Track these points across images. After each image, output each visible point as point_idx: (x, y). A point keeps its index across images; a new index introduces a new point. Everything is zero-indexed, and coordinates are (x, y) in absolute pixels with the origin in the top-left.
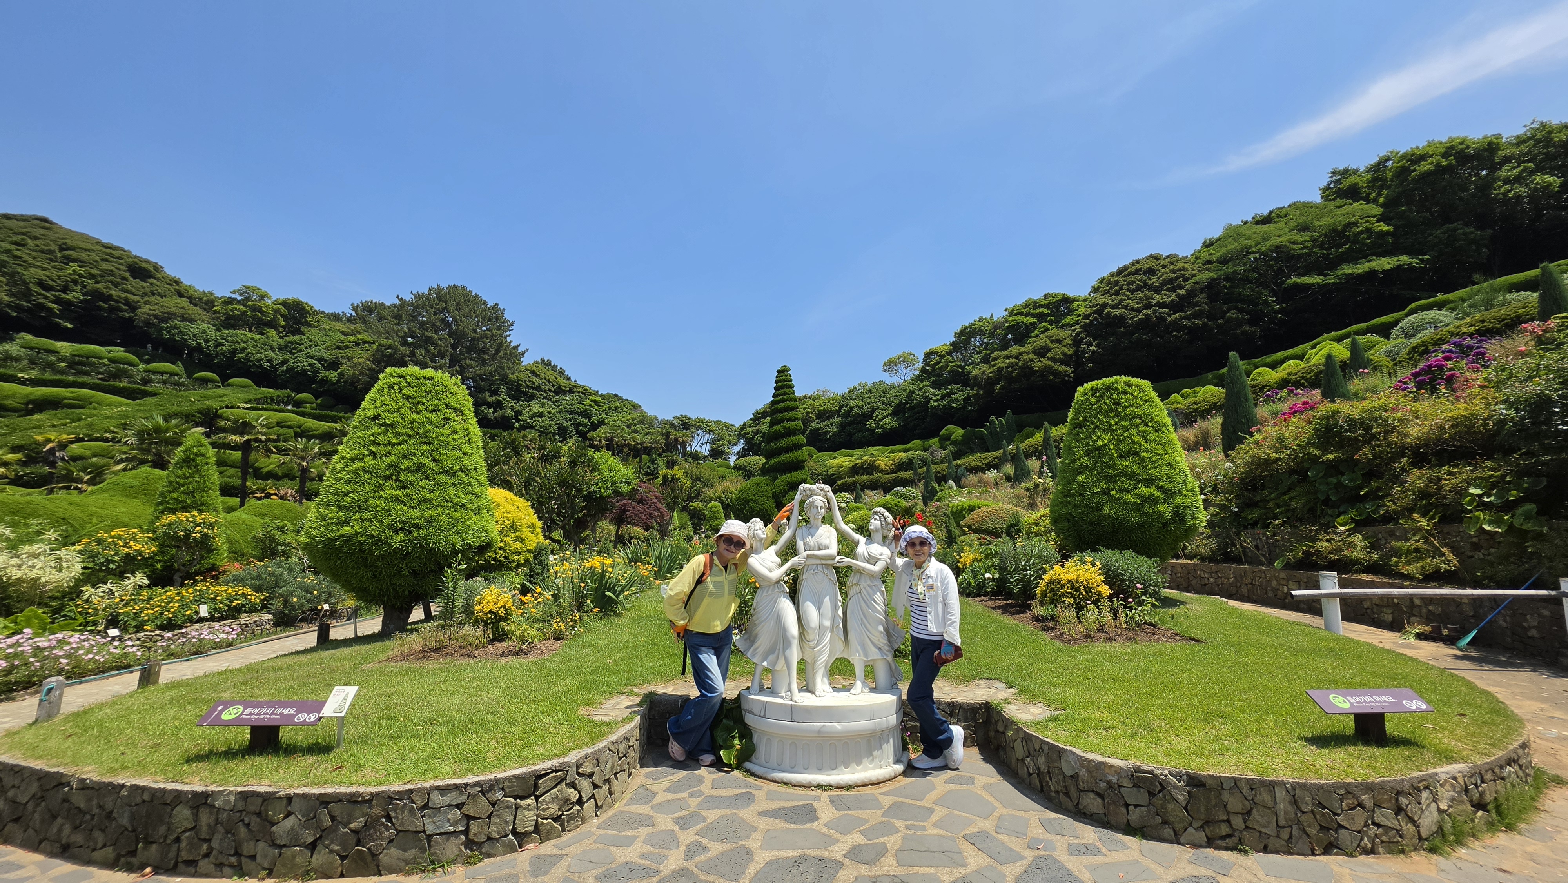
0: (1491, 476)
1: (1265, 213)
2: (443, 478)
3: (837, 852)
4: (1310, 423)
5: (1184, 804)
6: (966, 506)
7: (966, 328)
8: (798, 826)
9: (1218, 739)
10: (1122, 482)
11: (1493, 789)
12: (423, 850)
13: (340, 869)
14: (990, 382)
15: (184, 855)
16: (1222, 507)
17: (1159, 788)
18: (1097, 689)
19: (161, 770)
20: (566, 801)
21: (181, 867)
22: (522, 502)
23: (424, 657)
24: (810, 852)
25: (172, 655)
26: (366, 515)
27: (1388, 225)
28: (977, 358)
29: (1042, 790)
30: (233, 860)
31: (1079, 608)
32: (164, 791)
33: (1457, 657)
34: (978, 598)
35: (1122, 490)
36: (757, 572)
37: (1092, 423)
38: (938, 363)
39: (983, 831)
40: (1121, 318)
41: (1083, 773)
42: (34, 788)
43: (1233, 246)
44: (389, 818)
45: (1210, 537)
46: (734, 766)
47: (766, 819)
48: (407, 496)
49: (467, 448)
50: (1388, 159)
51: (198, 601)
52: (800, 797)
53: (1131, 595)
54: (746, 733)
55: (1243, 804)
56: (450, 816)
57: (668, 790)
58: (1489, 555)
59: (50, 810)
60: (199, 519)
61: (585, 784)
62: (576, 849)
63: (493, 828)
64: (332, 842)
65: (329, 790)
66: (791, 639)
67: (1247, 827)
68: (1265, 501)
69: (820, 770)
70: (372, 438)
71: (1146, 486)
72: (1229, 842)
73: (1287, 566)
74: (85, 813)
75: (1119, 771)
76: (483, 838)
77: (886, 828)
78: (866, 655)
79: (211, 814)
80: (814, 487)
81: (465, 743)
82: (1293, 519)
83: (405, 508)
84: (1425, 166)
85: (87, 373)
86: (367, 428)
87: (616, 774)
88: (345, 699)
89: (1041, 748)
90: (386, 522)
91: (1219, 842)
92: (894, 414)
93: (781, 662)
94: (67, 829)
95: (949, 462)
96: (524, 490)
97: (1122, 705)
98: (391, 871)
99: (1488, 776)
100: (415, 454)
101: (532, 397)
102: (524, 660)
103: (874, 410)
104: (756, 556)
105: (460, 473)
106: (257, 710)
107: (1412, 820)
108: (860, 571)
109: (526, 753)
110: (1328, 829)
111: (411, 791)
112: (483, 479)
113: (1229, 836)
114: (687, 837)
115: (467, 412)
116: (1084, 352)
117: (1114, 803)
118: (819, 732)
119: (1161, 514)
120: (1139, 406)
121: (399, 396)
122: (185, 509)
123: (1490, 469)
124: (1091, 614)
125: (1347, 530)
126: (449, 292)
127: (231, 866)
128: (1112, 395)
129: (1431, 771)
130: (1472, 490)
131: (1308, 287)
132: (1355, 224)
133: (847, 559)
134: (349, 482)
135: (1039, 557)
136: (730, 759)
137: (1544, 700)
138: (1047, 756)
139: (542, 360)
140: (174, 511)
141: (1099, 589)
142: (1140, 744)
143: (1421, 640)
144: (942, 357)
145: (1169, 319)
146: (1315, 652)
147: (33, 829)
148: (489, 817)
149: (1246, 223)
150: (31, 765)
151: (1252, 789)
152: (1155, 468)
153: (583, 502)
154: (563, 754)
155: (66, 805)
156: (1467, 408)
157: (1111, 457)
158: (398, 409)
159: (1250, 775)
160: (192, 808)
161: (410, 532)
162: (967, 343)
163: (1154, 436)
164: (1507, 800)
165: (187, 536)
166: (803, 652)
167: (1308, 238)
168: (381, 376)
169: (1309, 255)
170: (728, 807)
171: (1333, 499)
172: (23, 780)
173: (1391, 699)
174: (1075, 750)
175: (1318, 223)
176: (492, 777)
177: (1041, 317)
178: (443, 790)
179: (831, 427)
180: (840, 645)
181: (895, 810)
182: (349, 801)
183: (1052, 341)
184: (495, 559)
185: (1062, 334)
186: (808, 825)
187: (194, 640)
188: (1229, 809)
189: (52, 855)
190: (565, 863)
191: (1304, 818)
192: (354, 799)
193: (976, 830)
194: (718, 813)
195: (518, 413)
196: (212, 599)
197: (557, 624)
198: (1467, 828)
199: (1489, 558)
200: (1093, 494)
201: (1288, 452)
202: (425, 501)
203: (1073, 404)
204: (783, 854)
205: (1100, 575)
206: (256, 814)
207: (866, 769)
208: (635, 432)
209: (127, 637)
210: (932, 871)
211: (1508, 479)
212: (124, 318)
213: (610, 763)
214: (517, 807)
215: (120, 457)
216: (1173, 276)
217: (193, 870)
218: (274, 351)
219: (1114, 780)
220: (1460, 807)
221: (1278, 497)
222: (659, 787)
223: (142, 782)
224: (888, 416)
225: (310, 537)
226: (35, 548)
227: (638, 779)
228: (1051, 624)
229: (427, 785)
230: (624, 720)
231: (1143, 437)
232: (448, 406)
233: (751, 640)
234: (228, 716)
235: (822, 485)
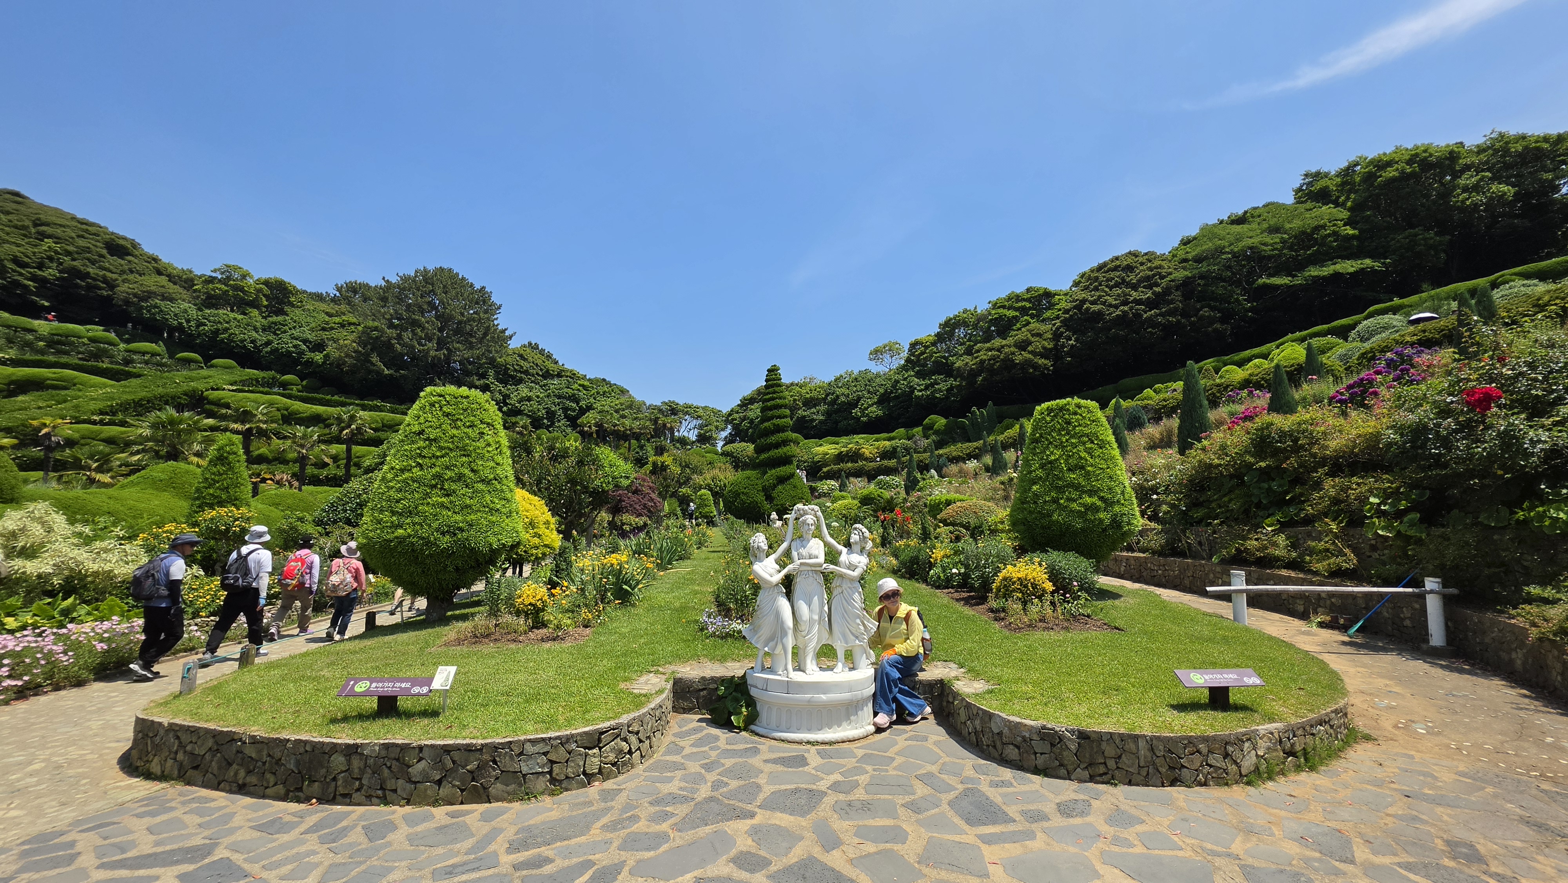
0: (1389, 487)
1: (1240, 212)
2: (480, 486)
3: (823, 785)
4: (1248, 433)
5: (1075, 752)
6: (943, 500)
7: (951, 319)
8: (793, 770)
9: (1108, 706)
10: (1070, 493)
11: (1303, 742)
12: (520, 785)
13: (460, 798)
14: (973, 374)
15: (341, 790)
16: (1173, 506)
17: (1058, 740)
18: (1028, 669)
19: (313, 729)
20: (621, 751)
21: (339, 798)
22: (535, 499)
23: (476, 642)
24: (803, 786)
26: (417, 519)
27: (1354, 228)
28: (961, 349)
29: (978, 745)
30: (380, 792)
31: (1025, 603)
32: (323, 743)
33: (1344, 643)
34: (946, 591)
35: (1069, 499)
36: (760, 577)
37: (1047, 439)
38: (922, 353)
39: (929, 773)
40: (1100, 313)
41: (1006, 731)
42: (210, 743)
43: (1209, 245)
44: (495, 762)
45: (1160, 533)
46: (742, 728)
47: (770, 765)
48: (451, 502)
49: (499, 459)
50: (1357, 164)
52: (793, 751)
53: (1069, 591)
54: (751, 703)
55: (1116, 751)
56: (539, 761)
57: (692, 745)
58: (1384, 555)
59: (225, 760)
60: (237, 514)
61: (633, 739)
62: (630, 785)
63: (569, 770)
64: (454, 779)
65: (451, 742)
66: (787, 630)
67: (1118, 768)
68: (1209, 501)
69: (809, 730)
70: (418, 451)
71: (1090, 497)
72: (1105, 778)
73: (1222, 561)
74: (257, 761)
75: (1030, 729)
76: (563, 777)
77: (858, 771)
78: (846, 643)
79: (361, 760)
80: (806, 507)
81: (541, 709)
82: (1230, 519)
83: (450, 513)
84: (1391, 173)
85: (67, 353)
86: (413, 442)
87: (654, 733)
88: (448, 675)
89: (977, 713)
90: (435, 525)
91: (1098, 778)
92: (879, 403)
93: (780, 647)
94: (242, 773)
95: (932, 452)
96: (537, 488)
97: (1044, 681)
98: (498, 800)
99: (1300, 732)
100: (456, 465)
101: (520, 381)
102: (562, 645)
103: (859, 399)
104: (760, 564)
105: (493, 482)
106: (381, 685)
107: (1235, 762)
108: (842, 576)
109: (587, 716)
111: (510, 742)
112: (512, 485)
113: (1105, 774)
114: (712, 777)
115: (498, 426)
116: (1063, 346)
117: (1027, 752)
118: (809, 701)
119: (1101, 521)
120: (1087, 426)
121: (440, 414)
122: (221, 504)
123: (1389, 481)
124: (1035, 608)
125: (1272, 531)
126: (436, 274)
127: (378, 797)
128: (1064, 415)
129: (1255, 728)
130: (1372, 500)
131: (1277, 287)
132: (1323, 227)
133: (832, 566)
134: (400, 490)
135: (998, 556)
136: (739, 723)
137: (1391, 678)
138: (982, 719)
139: (530, 344)
140: (212, 507)
141: (1044, 585)
142: (1050, 710)
143: (1322, 627)
144: (926, 347)
145: (1145, 316)
146: (1210, 640)
147: (212, 773)
148: (567, 762)
149: (1221, 222)
151: (1122, 741)
152: (1098, 480)
153: (589, 498)
154: (617, 717)
155: (240, 755)
156: (1375, 427)
157: (1061, 471)
158: (440, 425)
159: (1122, 731)
160: (345, 756)
161: (455, 535)
162: (951, 334)
163: (1098, 452)
164: (1315, 750)
165: (227, 530)
166: (796, 640)
167: (1278, 240)
168: (422, 394)
169: (1279, 256)
170: (740, 757)
171: (1264, 502)
172: (199, 738)
173: (1236, 677)
174: (1001, 714)
175: (1288, 226)
176: (568, 733)
177: (1024, 311)
178: (533, 742)
179: (817, 415)
180: (826, 635)
181: (866, 758)
182: (465, 750)
183: (1033, 335)
185: (1043, 328)
186: (801, 769)
188: (1105, 755)
189: (231, 792)
190: (624, 794)
191: (1157, 761)
192: (469, 748)
193: (925, 772)
194: (733, 761)
195: (506, 397)
197: (584, 614)
198: (1278, 769)
199: (1382, 558)
200: (1045, 502)
201: (1228, 459)
202: (467, 506)
204: (783, 787)
205: (1045, 573)
206: (395, 759)
207: (844, 731)
208: (623, 417)
210: (890, 797)
211: (1402, 490)
212: (102, 296)
213: (650, 724)
214: (586, 755)
215: (135, 448)
216: (1150, 273)
217: (349, 801)
218: (257, 332)
219: (1027, 736)
220: (1274, 754)
221: (1220, 498)
222: (686, 743)
223: (304, 737)
224: (873, 405)
225: (367, 538)
226: (104, 544)
227: (668, 739)
228: (1002, 615)
229: (522, 738)
230: (656, 693)
231: (1089, 453)
232: (482, 422)
233: (755, 630)
234: (360, 688)
235: (813, 506)
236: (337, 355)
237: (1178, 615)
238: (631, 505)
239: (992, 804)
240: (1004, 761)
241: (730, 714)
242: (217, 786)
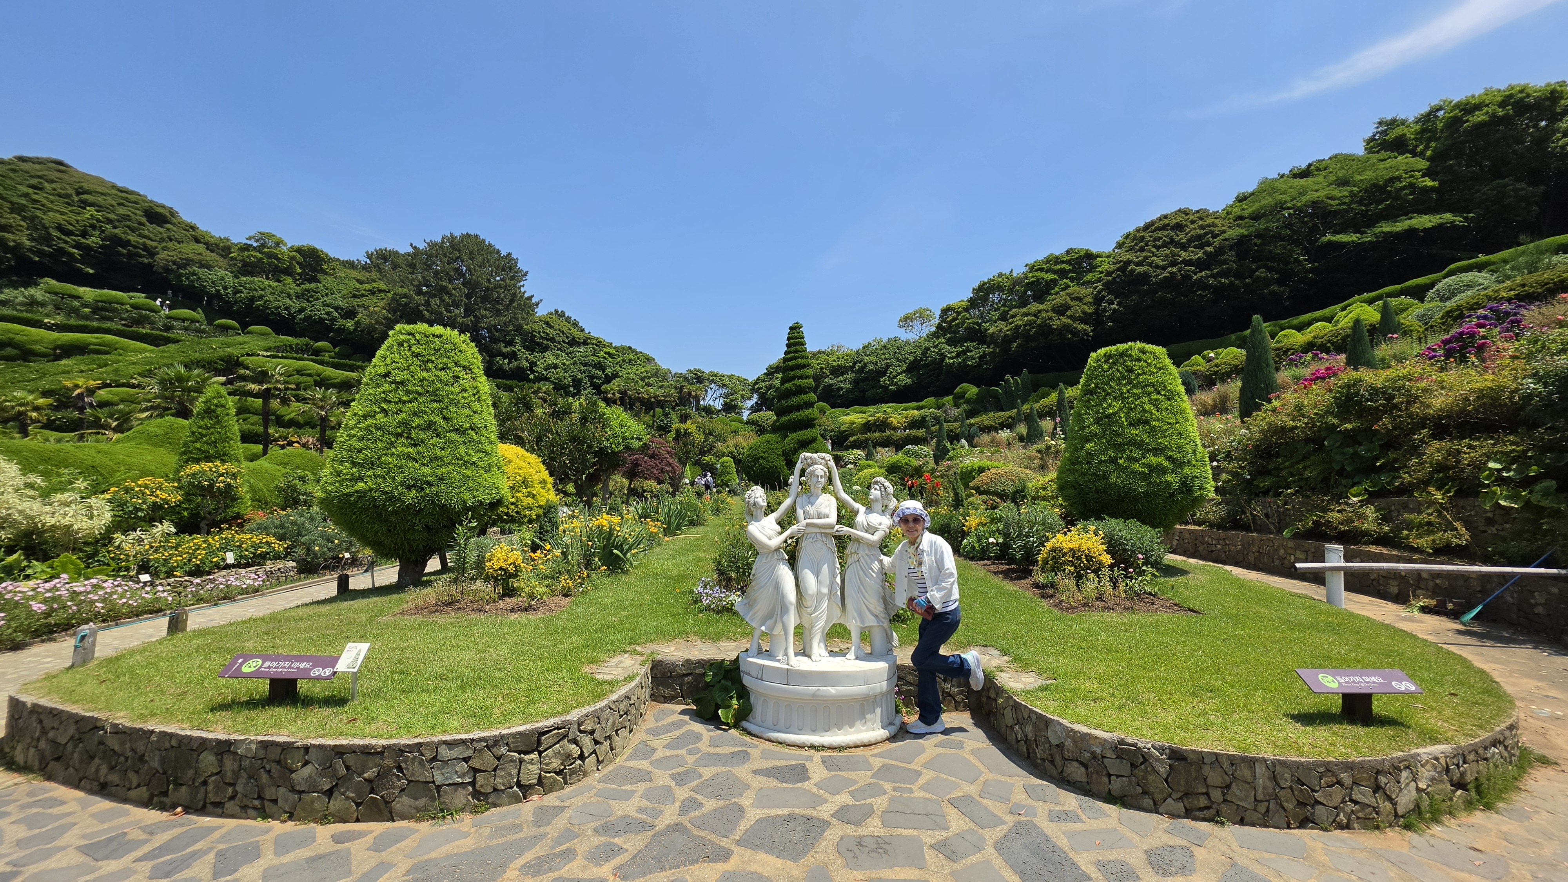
0: (1513, 451)
1: (1304, 165)
2: (454, 436)
3: (825, 811)
4: (1331, 391)
5: (1165, 776)
6: (976, 467)
7: (985, 283)
8: (790, 785)
9: (1204, 713)
10: (1131, 451)
11: (1475, 770)
12: (433, 799)
13: (355, 815)
14: (1007, 340)
15: (212, 798)
16: (1235, 474)
17: (1141, 760)
18: (1090, 660)
19: (188, 718)
20: (569, 756)
21: (210, 808)
22: (533, 458)
23: (437, 611)
24: (799, 811)
25: (201, 600)
26: (379, 472)
27: (1434, 180)
28: (995, 315)
29: (1028, 757)
30: (257, 803)
31: (1079, 577)
32: (190, 738)
33: (1459, 632)
34: (982, 562)
35: (1130, 459)
36: (756, 539)
37: (1104, 390)
38: (954, 319)
39: (967, 796)
40: (1146, 275)
41: (1068, 743)
42: (72, 730)
43: (1268, 201)
44: (400, 769)
45: (1220, 504)
46: (731, 725)
47: (759, 778)
48: (419, 453)
49: (477, 406)
50: (1440, 109)
51: (225, 548)
52: (793, 757)
53: (1133, 564)
54: (744, 693)
55: (1223, 779)
56: (457, 769)
57: (667, 746)
58: (1503, 530)
59: (87, 751)
60: (222, 470)
61: (586, 741)
62: (577, 801)
63: (499, 780)
64: (347, 790)
65: (344, 742)
66: (789, 606)
68: (1278, 469)
69: (814, 731)
70: (383, 395)
71: (1155, 456)
72: (1207, 813)
73: (1296, 536)
74: (119, 755)
75: (1103, 742)
76: (489, 789)
77: (874, 790)
78: (863, 622)
79: (234, 760)
80: (815, 455)
81: (473, 699)
82: (1306, 488)
83: (417, 465)
84: (1479, 117)
85: (110, 319)
86: (378, 386)
87: (617, 731)
88: (358, 655)
89: (1029, 717)
90: (400, 478)
91: (1197, 813)
92: (909, 371)
93: (779, 627)
94: (104, 769)
95: (963, 421)
96: (536, 445)
97: (1113, 677)
98: (403, 818)
99: (1471, 757)
100: (425, 412)
101: (546, 349)
102: (533, 617)
103: (888, 366)
104: (756, 524)
105: (470, 431)
106: (275, 664)
107: (1389, 798)
108: (859, 541)
109: (530, 710)
110: (1305, 805)
111: (420, 745)
112: (493, 437)
113: (1207, 808)
114: (683, 793)
115: (476, 370)
116: (1105, 310)
117: (1097, 772)
118: (814, 695)
119: (1168, 484)
120: (1153, 374)
121: (408, 354)
122: (208, 459)
123: (1513, 444)
124: (1091, 585)
125: (1360, 501)
126: (462, 241)
127: (255, 808)
128: (1125, 361)
129: (1414, 751)
130: (1491, 465)
131: (1342, 245)
132: (1398, 178)
133: (846, 529)
134: (362, 439)
135: (1043, 524)
136: (728, 718)
137: (1541, 678)
138: (1035, 725)
139: (556, 311)
140: (197, 461)
141: (1101, 558)
142: (1126, 716)
143: (1425, 613)
144: (959, 313)
145: (1195, 277)
146: (1313, 626)
147: (73, 767)
148: (495, 770)
149: (1282, 176)
150: (68, 709)
151: (1233, 765)
152: (1165, 437)
153: (594, 458)
154: (566, 712)
155: (101, 747)
156: (1494, 380)
157: (1121, 426)
158: (408, 367)
159: (1232, 751)
160: (217, 754)
161: (423, 489)
162: (985, 299)
163: (1165, 404)
164: (1488, 780)
165: (211, 485)
166: (800, 618)
167: (1347, 194)
168: (391, 333)
169: (1347, 211)
170: (724, 765)
171: (1348, 469)
172: (61, 723)
173: (1380, 680)
174: (1062, 721)
175: (1358, 178)
176: (496, 733)
177: (1063, 274)
178: (451, 744)
179: (844, 383)
180: (837, 611)
181: (885, 772)
182: (362, 753)
183: (1072, 299)
184: (507, 514)
185: (1083, 291)
186: (799, 785)
187: (222, 586)
188: (1209, 783)
189: (91, 792)
190: (566, 815)
191: (1282, 793)
192: (367, 751)
193: (961, 794)
194: (714, 770)
195: (533, 364)
196: (237, 546)
197: (565, 581)
198: (1444, 806)
199: (1502, 533)
200: (1101, 462)
201: (1306, 420)
202: (437, 458)
203: (1085, 370)
204: (774, 812)
205: (1102, 544)
206: (276, 762)
207: (859, 732)
208: (649, 385)
209: (158, 582)
210: (915, 833)
211: (1530, 454)
212: (142, 263)
213: (611, 721)
214: (521, 761)
215: (145, 405)
216: (1202, 232)
217: (220, 811)
218: (291, 299)
219: (1098, 751)
220: (1440, 786)
221: (1292, 465)
222: (658, 743)
223: (170, 729)
224: (902, 373)
225: (326, 492)
226: (66, 496)
227: (639, 735)
228: (1051, 591)
229: (435, 739)
230: (625, 679)
231: (1154, 405)
232: (457, 364)
233: (750, 605)
234: (247, 668)
235: (824, 454)
236: (368, 321)
237: (1264, 597)
238: (648, 470)
239: (1055, 849)
240: (1064, 782)
241: (718, 707)
242: (76, 785)
